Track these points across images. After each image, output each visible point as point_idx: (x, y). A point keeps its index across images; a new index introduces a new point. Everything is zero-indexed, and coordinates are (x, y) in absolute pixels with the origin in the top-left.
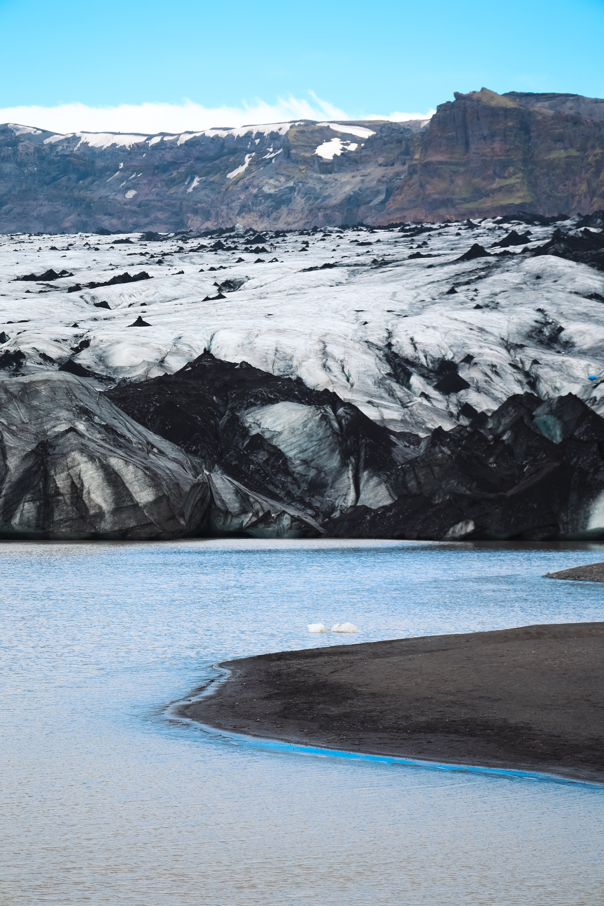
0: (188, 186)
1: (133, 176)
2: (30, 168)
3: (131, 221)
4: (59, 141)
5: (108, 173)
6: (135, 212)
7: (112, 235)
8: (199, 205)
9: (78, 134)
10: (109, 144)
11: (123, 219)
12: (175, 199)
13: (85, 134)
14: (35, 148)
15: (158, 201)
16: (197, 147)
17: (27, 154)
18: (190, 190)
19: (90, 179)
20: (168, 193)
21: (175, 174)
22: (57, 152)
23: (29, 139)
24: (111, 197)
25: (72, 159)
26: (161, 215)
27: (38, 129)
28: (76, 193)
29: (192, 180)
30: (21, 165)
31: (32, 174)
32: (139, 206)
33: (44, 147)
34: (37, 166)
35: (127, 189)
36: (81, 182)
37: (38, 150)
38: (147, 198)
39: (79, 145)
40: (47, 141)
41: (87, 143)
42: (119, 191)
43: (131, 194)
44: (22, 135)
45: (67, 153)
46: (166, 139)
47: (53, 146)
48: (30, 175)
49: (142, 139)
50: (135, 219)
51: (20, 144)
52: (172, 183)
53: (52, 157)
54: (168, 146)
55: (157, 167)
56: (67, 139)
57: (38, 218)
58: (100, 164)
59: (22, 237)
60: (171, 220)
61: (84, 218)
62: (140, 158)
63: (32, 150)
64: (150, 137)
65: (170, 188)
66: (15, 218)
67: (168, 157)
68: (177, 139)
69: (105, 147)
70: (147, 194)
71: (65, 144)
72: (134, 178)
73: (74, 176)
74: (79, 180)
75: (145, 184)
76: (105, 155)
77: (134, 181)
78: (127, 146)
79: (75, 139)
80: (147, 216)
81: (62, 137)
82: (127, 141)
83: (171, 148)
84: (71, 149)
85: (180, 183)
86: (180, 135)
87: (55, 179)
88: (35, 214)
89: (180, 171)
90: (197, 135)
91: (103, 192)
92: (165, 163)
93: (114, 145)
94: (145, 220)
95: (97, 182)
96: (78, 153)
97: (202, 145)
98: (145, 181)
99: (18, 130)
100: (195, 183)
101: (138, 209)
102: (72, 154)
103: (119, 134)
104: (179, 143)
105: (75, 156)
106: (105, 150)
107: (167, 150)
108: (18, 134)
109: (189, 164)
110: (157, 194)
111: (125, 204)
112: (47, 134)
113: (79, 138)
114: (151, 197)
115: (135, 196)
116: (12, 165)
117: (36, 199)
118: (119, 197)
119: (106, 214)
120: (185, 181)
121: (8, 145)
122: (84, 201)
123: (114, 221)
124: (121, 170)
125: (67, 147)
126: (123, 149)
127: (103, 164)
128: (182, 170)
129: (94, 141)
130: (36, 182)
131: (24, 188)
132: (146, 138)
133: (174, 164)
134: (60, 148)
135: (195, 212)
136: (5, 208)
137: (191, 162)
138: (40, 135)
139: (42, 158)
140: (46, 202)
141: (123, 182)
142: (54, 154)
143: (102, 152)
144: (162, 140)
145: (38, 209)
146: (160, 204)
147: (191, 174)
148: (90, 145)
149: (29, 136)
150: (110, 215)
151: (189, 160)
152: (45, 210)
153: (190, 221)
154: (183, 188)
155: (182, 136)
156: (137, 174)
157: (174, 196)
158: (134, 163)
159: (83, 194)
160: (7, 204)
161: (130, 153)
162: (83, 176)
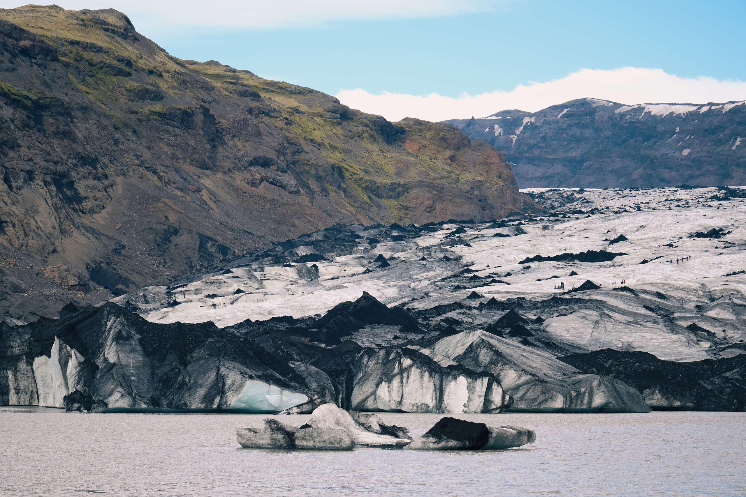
0: (732, 145)
1: (688, 137)
2: (605, 133)
3: (686, 173)
4: (627, 111)
5: (667, 136)
6: (690, 166)
8: (741, 160)
9: (643, 105)
10: (668, 113)
11: (680, 172)
12: (722, 156)
13: (648, 105)
14: (609, 117)
15: (708, 157)
16: (739, 114)
17: (602, 122)
18: (734, 148)
19: (653, 140)
20: (716, 151)
21: (721, 135)
22: (626, 120)
23: (603, 110)
24: (670, 155)
25: (638, 125)
26: (710, 168)
27: (610, 102)
28: (642, 152)
29: (735, 140)
30: (597, 130)
31: (607, 138)
32: (693, 161)
33: (616, 116)
34: (611, 131)
35: (683, 148)
36: (646, 143)
37: (611, 118)
38: (699, 155)
39: (643, 114)
40: (617, 111)
41: (650, 112)
42: (677, 150)
43: (686, 152)
44: (598, 106)
45: (634, 120)
46: (713, 107)
47: (623, 115)
48: (605, 138)
49: (694, 108)
50: (690, 172)
51: (597, 114)
52: (719, 142)
53: (622, 123)
54: (715, 113)
55: (707, 131)
56: (633, 109)
57: (612, 172)
58: (661, 128)
60: (719, 172)
61: (649, 171)
62: (693, 123)
63: (606, 119)
64: (701, 106)
65: (718, 146)
66: (594, 172)
67: (716, 122)
68: (723, 108)
69: (664, 115)
70: (699, 152)
71: (632, 114)
72: (688, 139)
73: (640, 139)
74: (644, 141)
75: (697, 144)
76: (664, 121)
77: (689, 142)
78: (682, 114)
79: (640, 109)
80: (699, 169)
81: (629, 108)
82: (682, 110)
83: (718, 115)
84: (637, 117)
85: (725, 142)
86: (724, 104)
87: (625, 141)
88: (610, 169)
89: (725, 133)
90: (739, 104)
91: (664, 151)
92: (713, 127)
93: (672, 113)
94: (698, 173)
95: (659, 143)
96: (643, 120)
97: (742, 113)
98: (697, 142)
99: (594, 103)
100: (738, 143)
101: (692, 164)
102: (638, 121)
103: (675, 104)
104: (724, 111)
105: (641, 122)
106: (665, 117)
107: (715, 116)
108: (594, 106)
109: (732, 127)
110: (708, 152)
111: (682, 160)
112: (617, 105)
113: (644, 108)
114: (703, 154)
115: (689, 154)
116: (590, 131)
117: (610, 157)
118: (677, 155)
119: (666, 168)
120: (729, 141)
121: (587, 114)
122: (649, 158)
123: (673, 173)
124: (678, 133)
125: (634, 116)
126: (679, 116)
127: (663, 128)
128: (727, 132)
129: (655, 111)
130: (610, 144)
131: (600, 148)
132: (697, 107)
133: (721, 128)
134: (629, 116)
135: (739, 165)
136: (585, 164)
137: (735, 125)
138: (612, 106)
139: (615, 125)
140: (618, 159)
141: (679, 142)
142: (624, 121)
143: (662, 119)
144: (710, 108)
145: (612, 164)
146: (710, 159)
147: (734, 136)
148: (652, 114)
149: (603, 108)
150: (669, 168)
151: (732, 124)
152: (617, 165)
153: (734, 173)
154: (728, 146)
155: (726, 105)
156: (691, 136)
157: (721, 153)
158: (688, 128)
159: (648, 152)
160: (587, 161)
161: (684, 119)
162: (647, 138)
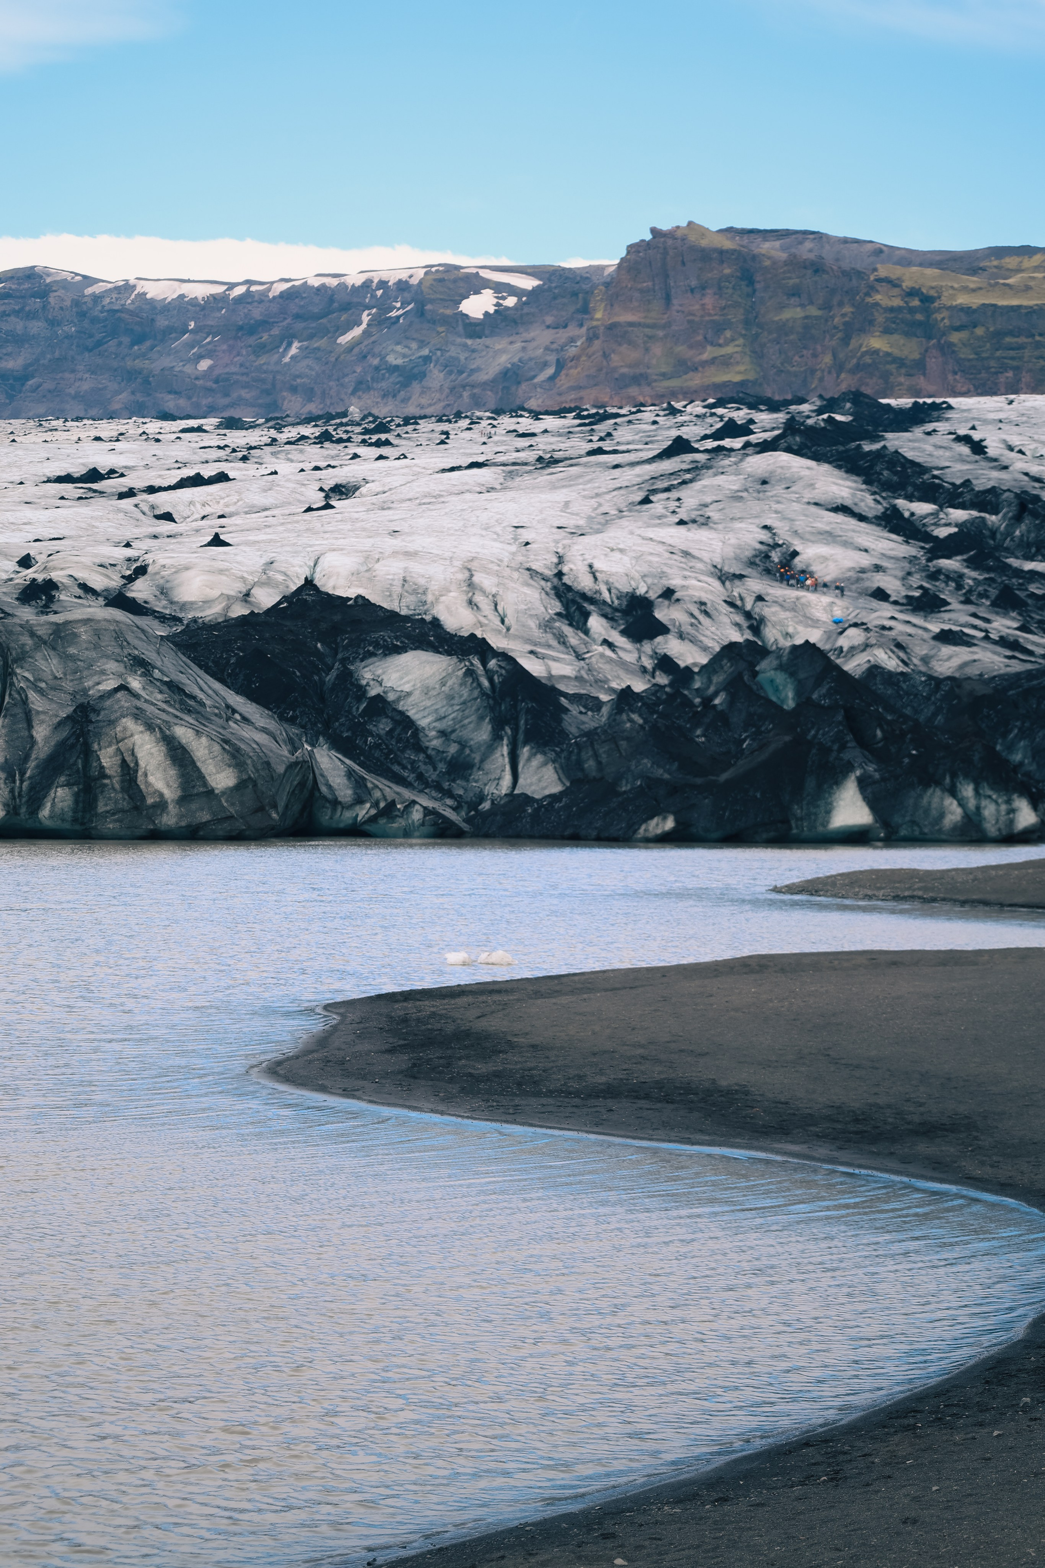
0: (284, 355)
1: (208, 340)
2: (65, 328)
3: (204, 402)
4: (106, 291)
5: (173, 335)
6: (210, 390)
7: (179, 422)
8: (299, 380)
9: (132, 282)
10: (175, 296)
11: (194, 399)
12: (265, 372)
13: (142, 282)
14: (73, 300)
15: (243, 374)
16: (297, 300)
17: (61, 308)
18: (287, 359)
19: (148, 343)
20: (257, 363)
21: (265, 337)
22: (103, 306)
23: (64, 288)
24: (177, 369)
25: (123, 315)
26: (244, 393)
27: (77, 274)
28: (129, 363)
29: (289, 345)
30: (53, 323)
31: (68, 337)
32: (217, 381)
33: (85, 299)
34: (75, 326)
35: (200, 357)
36: (136, 347)
37: (76, 303)
38: (227, 370)
39: (133, 296)
40: (89, 291)
41: (145, 294)
42: (189, 360)
43: (204, 365)
44: (55, 281)
45: (116, 308)
46: (253, 288)
47: (97, 298)
48: (66, 337)
49: (220, 289)
50: (210, 399)
51: (52, 295)
52: (261, 349)
53: (96, 312)
54: (256, 298)
55: (241, 328)
56: (116, 288)
57: (76, 397)
58: (162, 322)
59: (54, 423)
60: (260, 401)
61: (140, 397)
62: (218, 315)
63: (68, 303)
64: (232, 286)
65: (259, 356)
66: (44, 396)
67: (257, 313)
68: (269, 290)
69: (169, 299)
70: (227, 365)
71: (114, 296)
72: (209, 343)
73: (126, 340)
74: (133, 344)
75: (224, 352)
76: (169, 311)
77: (210, 347)
78: (200, 299)
79: (127, 287)
80: (227, 395)
81: (110, 286)
82: (200, 292)
83: (261, 302)
84: (123, 302)
85: (272, 349)
86: (272, 283)
87: (99, 343)
88: (72, 391)
89: (272, 333)
90: (297, 283)
91: (166, 362)
92: (252, 322)
93: (182, 296)
94: (225, 401)
95: (158, 348)
96: (132, 307)
97: (303, 298)
98: (225, 347)
99: (48, 275)
100: (294, 351)
101: (214, 386)
102: (123, 309)
103: (189, 281)
104: (271, 295)
105: (128, 312)
106: (169, 303)
107: (256, 304)
108: (48, 280)
109: (285, 323)
110: (241, 365)
111: (197, 378)
112: (88, 281)
113: (134, 286)
114: (233, 369)
115: (211, 368)
116: (40, 324)
117: (73, 371)
118: (188, 369)
119: (170, 392)
120: (279, 347)
121: (35, 295)
122: (140, 373)
123: (182, 402)
124: (192, 331)
125: (117, 299)
126: (194, 302)
127: (167, 323)
128: (276, 331)
129: (153, 291)
130: (74, 347)
131: (57, 355)
132: (225, 287)
133: (265, 324)
134: (108, 300)
135: (294, 390)
136: (30, 383)
137: (289, 321)
138: (80, 281)
139: (82, 315)
140: (87, 375)
141: (193, 348)
142: (99, 308)
143: (165, 306)
144: (248, 290)
145: (77, 384)
146: (244, 378)
147: (288, 338)
148: (148, 296)
149: (64, 284)
150: (176, 393)
151: (285, 319)
152: (86, 386)
153: (286, 403)
154: (276, 356)
155: (275, 285)
156: (214, 337)
157: (265, 367)
158: (210, 323)
159: (138, 364)
160: (33, 377)
161: (203, 308)
162: (139, 339)
